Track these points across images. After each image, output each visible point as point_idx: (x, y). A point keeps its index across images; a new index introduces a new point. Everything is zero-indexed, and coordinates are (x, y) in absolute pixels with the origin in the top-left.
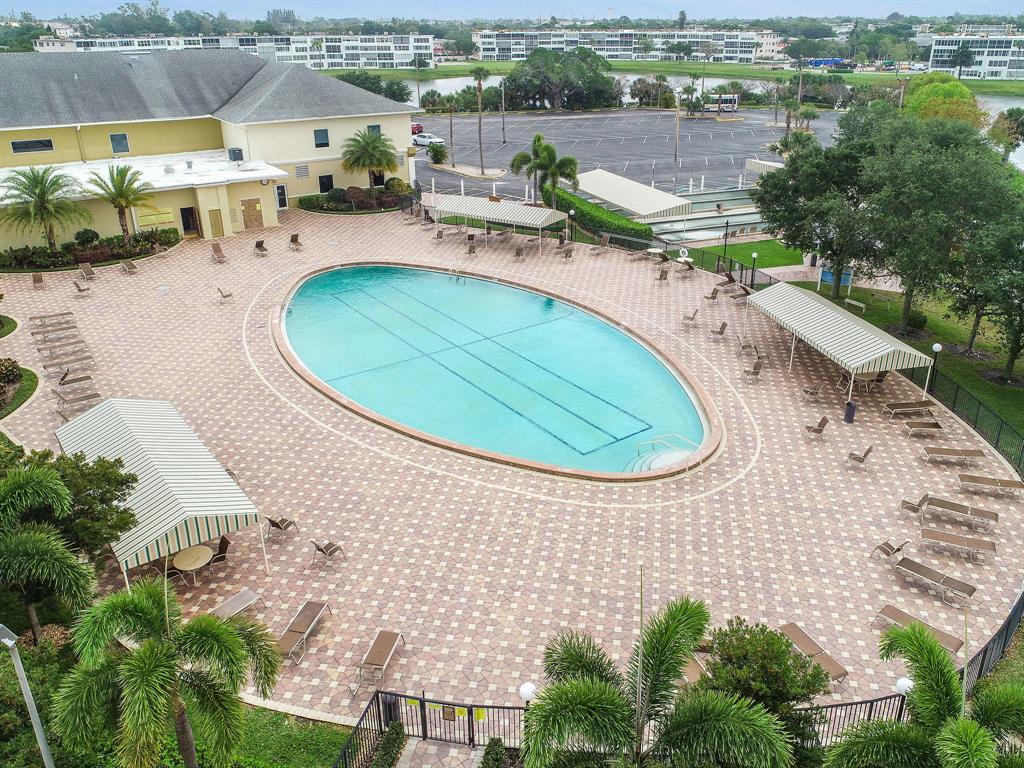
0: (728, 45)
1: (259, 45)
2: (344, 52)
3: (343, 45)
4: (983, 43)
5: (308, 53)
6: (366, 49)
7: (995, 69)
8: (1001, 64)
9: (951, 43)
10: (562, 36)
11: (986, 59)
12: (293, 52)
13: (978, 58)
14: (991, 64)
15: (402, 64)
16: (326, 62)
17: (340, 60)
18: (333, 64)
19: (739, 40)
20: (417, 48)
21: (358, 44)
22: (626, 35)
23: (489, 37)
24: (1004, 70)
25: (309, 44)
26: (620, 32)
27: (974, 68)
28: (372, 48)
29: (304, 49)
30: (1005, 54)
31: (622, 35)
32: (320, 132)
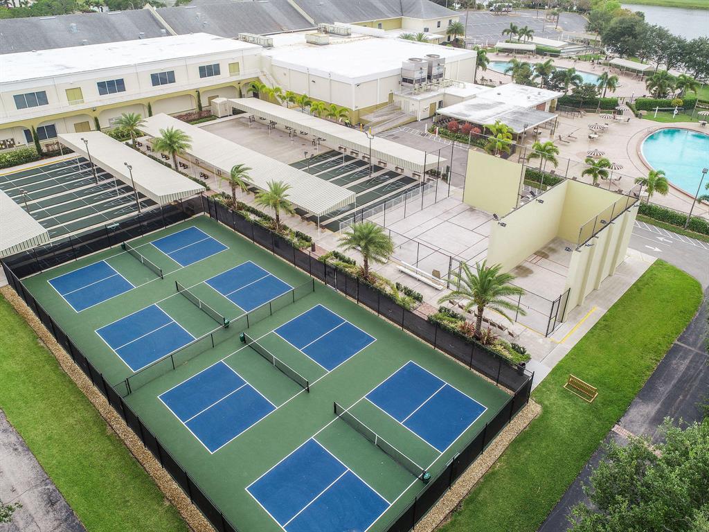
32: (439, 22)
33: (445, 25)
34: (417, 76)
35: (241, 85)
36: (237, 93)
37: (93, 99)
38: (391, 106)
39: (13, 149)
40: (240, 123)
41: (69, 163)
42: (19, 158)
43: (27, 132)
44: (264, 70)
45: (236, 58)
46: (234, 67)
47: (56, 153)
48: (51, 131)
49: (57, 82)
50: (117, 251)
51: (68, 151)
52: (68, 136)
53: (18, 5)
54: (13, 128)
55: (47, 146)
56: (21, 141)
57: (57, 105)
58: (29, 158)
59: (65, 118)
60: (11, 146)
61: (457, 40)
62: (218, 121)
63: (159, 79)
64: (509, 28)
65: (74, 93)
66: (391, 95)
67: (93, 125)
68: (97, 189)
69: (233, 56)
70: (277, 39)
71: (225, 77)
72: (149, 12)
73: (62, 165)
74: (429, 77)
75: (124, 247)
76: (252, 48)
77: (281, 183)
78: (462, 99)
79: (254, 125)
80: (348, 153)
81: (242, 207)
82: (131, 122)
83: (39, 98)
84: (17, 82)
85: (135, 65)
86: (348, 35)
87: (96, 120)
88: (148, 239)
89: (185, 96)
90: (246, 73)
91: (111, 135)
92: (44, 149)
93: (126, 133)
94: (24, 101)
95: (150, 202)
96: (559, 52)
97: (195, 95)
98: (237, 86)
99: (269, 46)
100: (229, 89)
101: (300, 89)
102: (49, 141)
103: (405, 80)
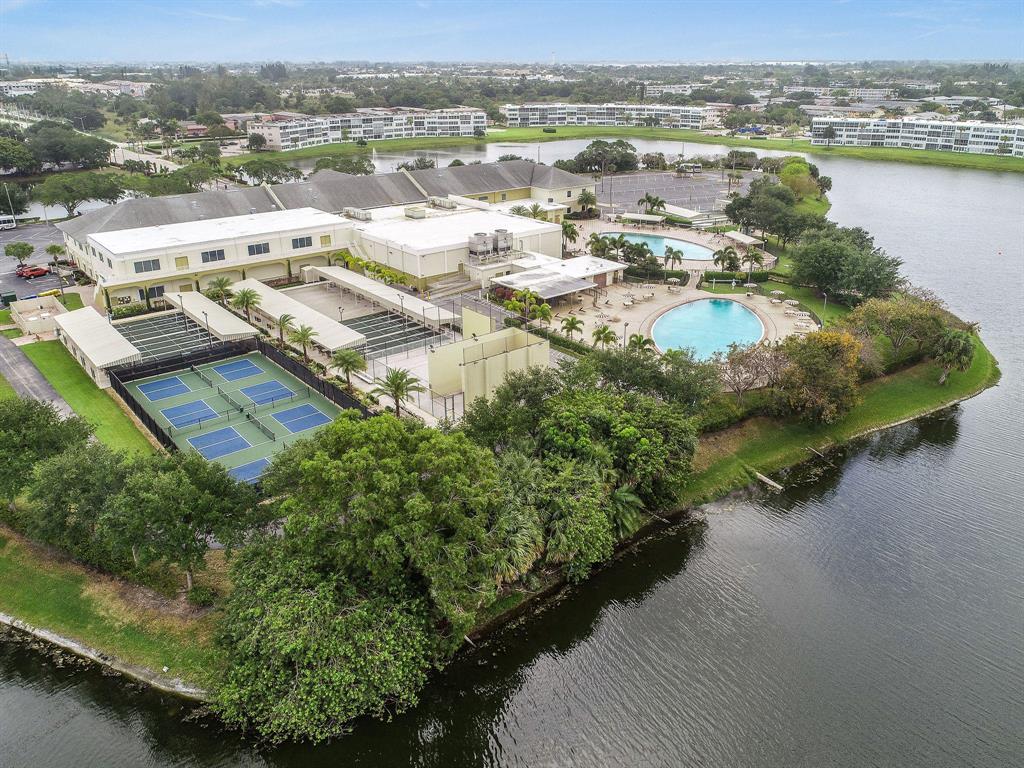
0: (683, 117)
1: (374, 122)
2: (426, 125)
3: (426, 121)
4: (842, 124)
5: (404, 127)
6: (441, 123)
7: (850, 139)
8: (853, 136)
9: (824, 123)
10: (565, 109)
11: (845, 134)
12: (394, 127)
13: (838, 133)
14: (847, 136)
15: (465, 133)
16: (414, 132)
17: (423, 131)
18: (418, 134)
19: (691, 113)
20: (476, 122)
21: (436, 120)
22: (611, 109)
23: (514, 110)
24: (855, 140)
25: (405, 121)
26: (605, 106)
27: (837, 139)
28: (446, 123)
29: (401, 125)
30: (855, 130)
31: (607, 109)
32: (569, 192)
33: (577, 194)
34: (481, 248)
35: (330, 255)
36: (326, 263)
37: (197, 266)
38: (461, 274)
39: (129, 305)
40: (322, 288)
41: (170, 316)
42: (132, 311)
43: (141, 291)
44: (354, 242)
45: (327, 231)
46: (326, 239)
47: (161, 309)
48: (160, 290)
49: (169, 252)
50: (188, 371)
51: (171, 307)
52: (171, 296)
53: (158, 171)
54: (130, 288)
55: (155, 302)
56: (136, 299)
57: (167, 270)
58: (140, 312)
59: (172, 281)
60: (128, 302)
61: (590, 210)
62: (305, 285)
63: (254, 250)
64: (644, 198)
65: (182, 261)
66: (461, 266)
67: (194, 286)
68: (186, 334)
69: (327, 229)
70: (375, 213)
71: (317, 248)
72: (264, 188)
73: (164, 317)
74: (495, 249)
75: (192, 369)
76: (344, 223)
77: (310, 329)
78: (525, 269)
79: (332, 290)
80: (398, 314)
81: (287, 347)
82: (221, 284)
83: (155, 265)
84: (137, 252)
85: (234, 239)
86: (454, 208)
87: (197, 283)
88: (211, 366)
89: (276, 264)
90: (336, 245)
91: (208, 296)
92: (153, 306)
93: (219, 296)
94: (140, 267)
95: (215, 339)
96: (690, 223)
97: (286, 263)
98: (327, 256)
99: (368, 220)
100: (319, 259)
101: (381, 259)
102: (156, 299)
103: (471, 252)
